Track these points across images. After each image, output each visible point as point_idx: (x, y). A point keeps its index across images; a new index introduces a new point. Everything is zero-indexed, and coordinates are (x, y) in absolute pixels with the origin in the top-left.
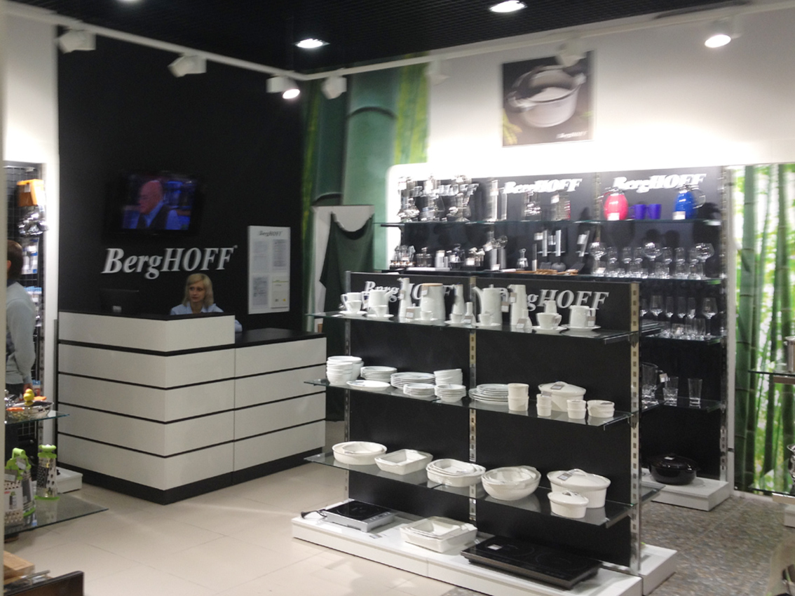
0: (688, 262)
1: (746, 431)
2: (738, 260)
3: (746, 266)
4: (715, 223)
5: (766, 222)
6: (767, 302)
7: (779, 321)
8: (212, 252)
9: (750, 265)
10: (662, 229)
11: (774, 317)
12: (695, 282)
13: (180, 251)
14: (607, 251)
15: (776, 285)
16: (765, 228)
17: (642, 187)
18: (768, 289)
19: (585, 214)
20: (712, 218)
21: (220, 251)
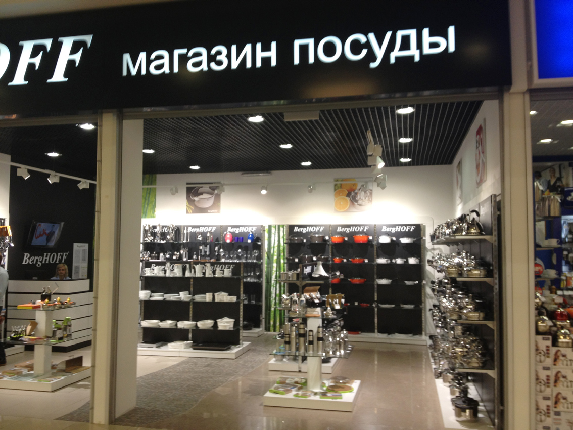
0: (251, 256)
1: (268, 311)
2: (266, 256)
3: (268, 257)
4: (259, 243)
5: (274, 243)
6: (275, 269)
7: (278, 275)
8: (60, 255)
9: (270, 257)
10: (243, 245)
11: (277, 274)
12: (253, 263)
13: (49, 254)
14: (225, 253)
15: (277, 263)
16: (274, 245)
17: (237, 231)
18: (275, 265)
19: (217, 240)
20: (258, 242)
21: (63, 254)
